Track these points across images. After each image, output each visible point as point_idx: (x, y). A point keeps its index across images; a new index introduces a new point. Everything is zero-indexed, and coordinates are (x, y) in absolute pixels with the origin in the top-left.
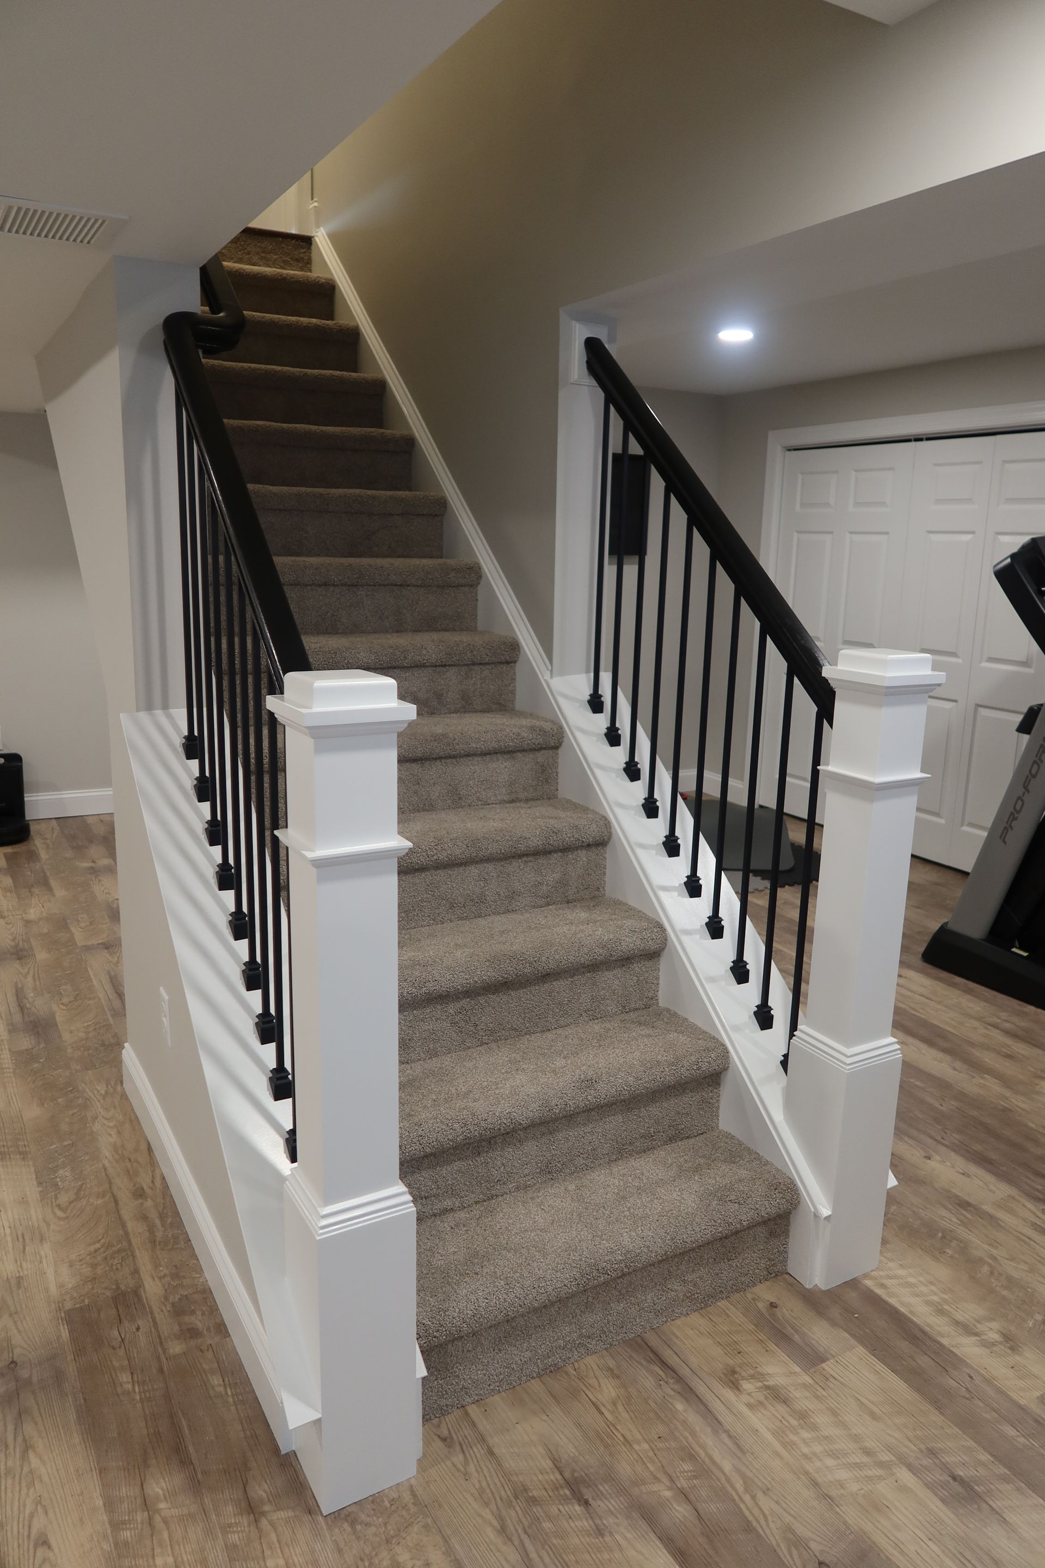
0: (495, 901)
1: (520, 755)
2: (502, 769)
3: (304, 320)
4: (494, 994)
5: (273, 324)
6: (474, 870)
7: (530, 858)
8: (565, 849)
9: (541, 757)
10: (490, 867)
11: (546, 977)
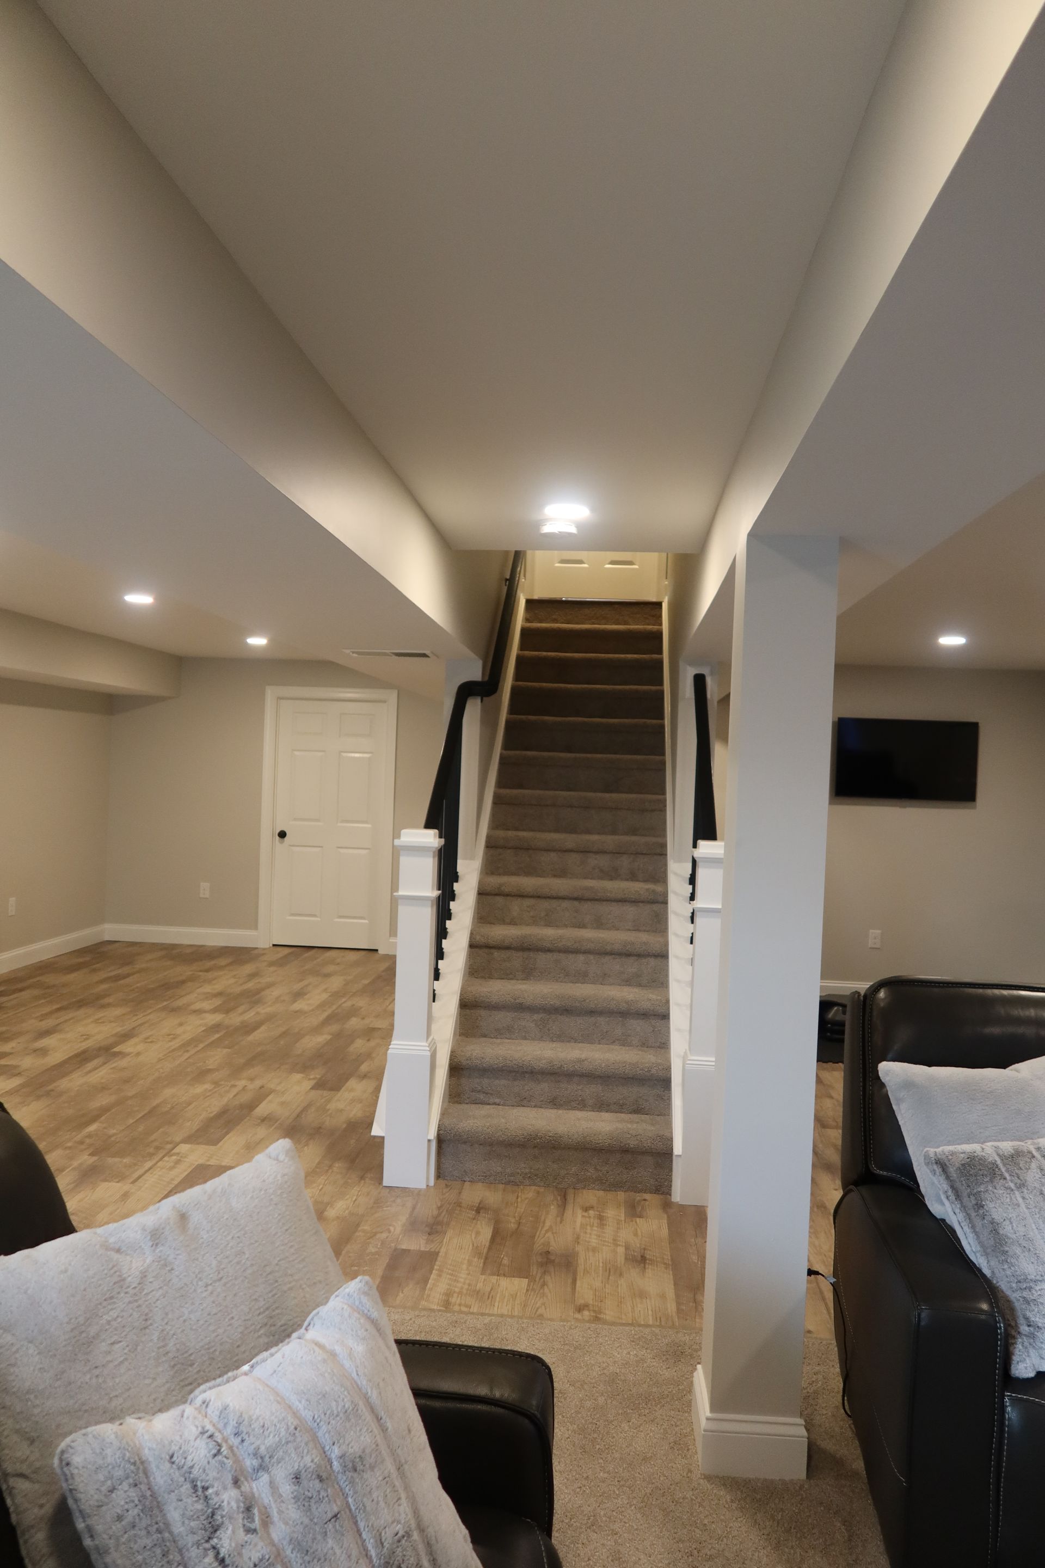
0: (594, 977)
1: (641, 905)
2: (630, 911)
3: (629, 656)
4: (561, 1015)
5: (611, 660)
6: (581, 957)
7: (617, 957)
8: (639, 956)
9: (656, 907)
10: (591, 957)
11: (592, 1012)
